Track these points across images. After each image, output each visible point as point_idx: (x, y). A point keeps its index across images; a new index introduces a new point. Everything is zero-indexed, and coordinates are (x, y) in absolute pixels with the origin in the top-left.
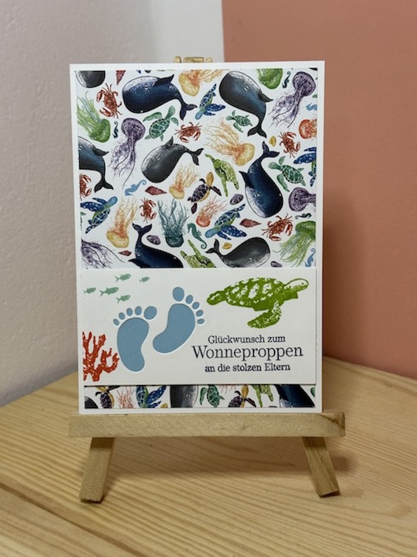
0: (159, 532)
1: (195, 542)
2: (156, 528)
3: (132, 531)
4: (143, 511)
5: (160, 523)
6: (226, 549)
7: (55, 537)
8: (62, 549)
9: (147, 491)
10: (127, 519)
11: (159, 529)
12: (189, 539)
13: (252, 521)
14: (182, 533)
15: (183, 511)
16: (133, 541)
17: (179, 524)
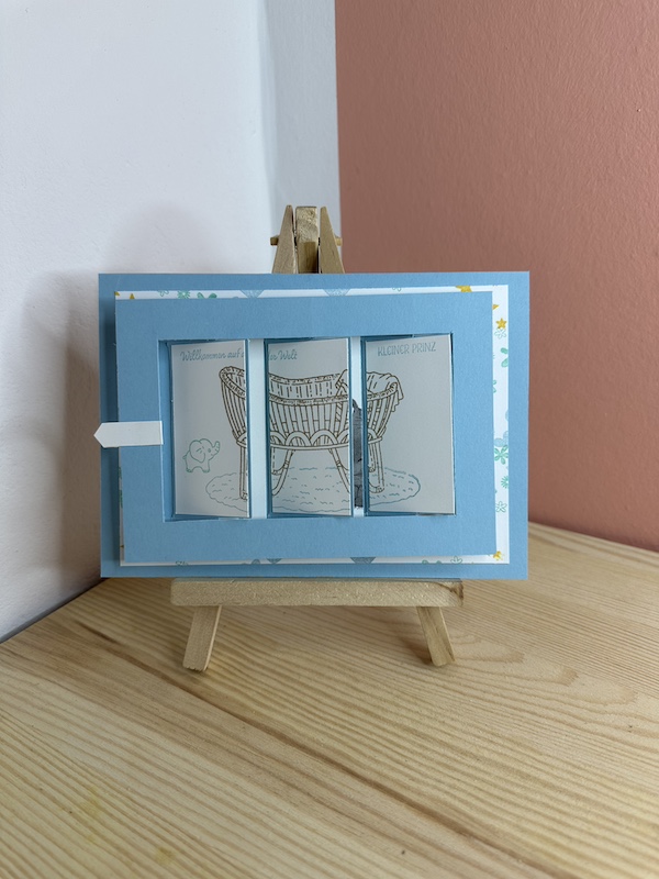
0: (321, 718)
1: (363, 729)
2: (317, 713)
3: (293, 718)
4: (299, 691)
5: (320, 706)
6: (399, 736)
7: (209, 730)
8: (220, 746)
9: (298, 666)
10: (282, 702)
11: (321, 715)
12: (356, 726)
14: (346, 718)
15: (343, 690)
16: (296, 731)
17: (342, 708)
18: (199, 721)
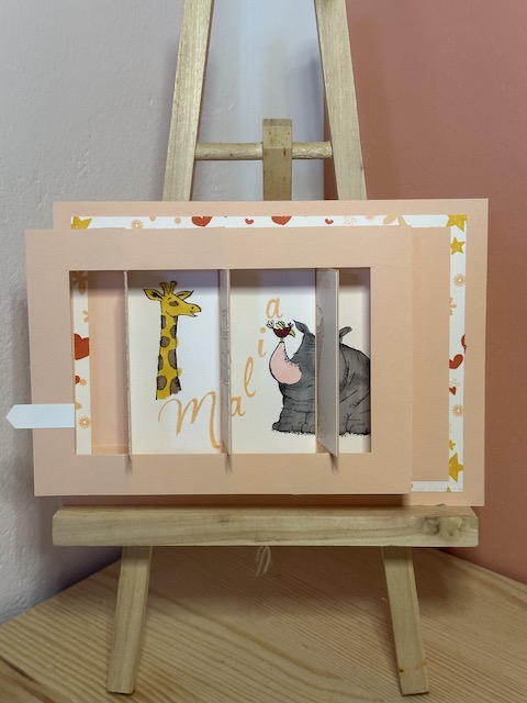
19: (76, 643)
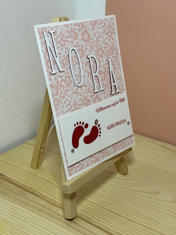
1: (96, 210)
6: (108, 214)
8: (44, 212)
13: (117, 203)
18: (37, 203)
19: (19, 164)
